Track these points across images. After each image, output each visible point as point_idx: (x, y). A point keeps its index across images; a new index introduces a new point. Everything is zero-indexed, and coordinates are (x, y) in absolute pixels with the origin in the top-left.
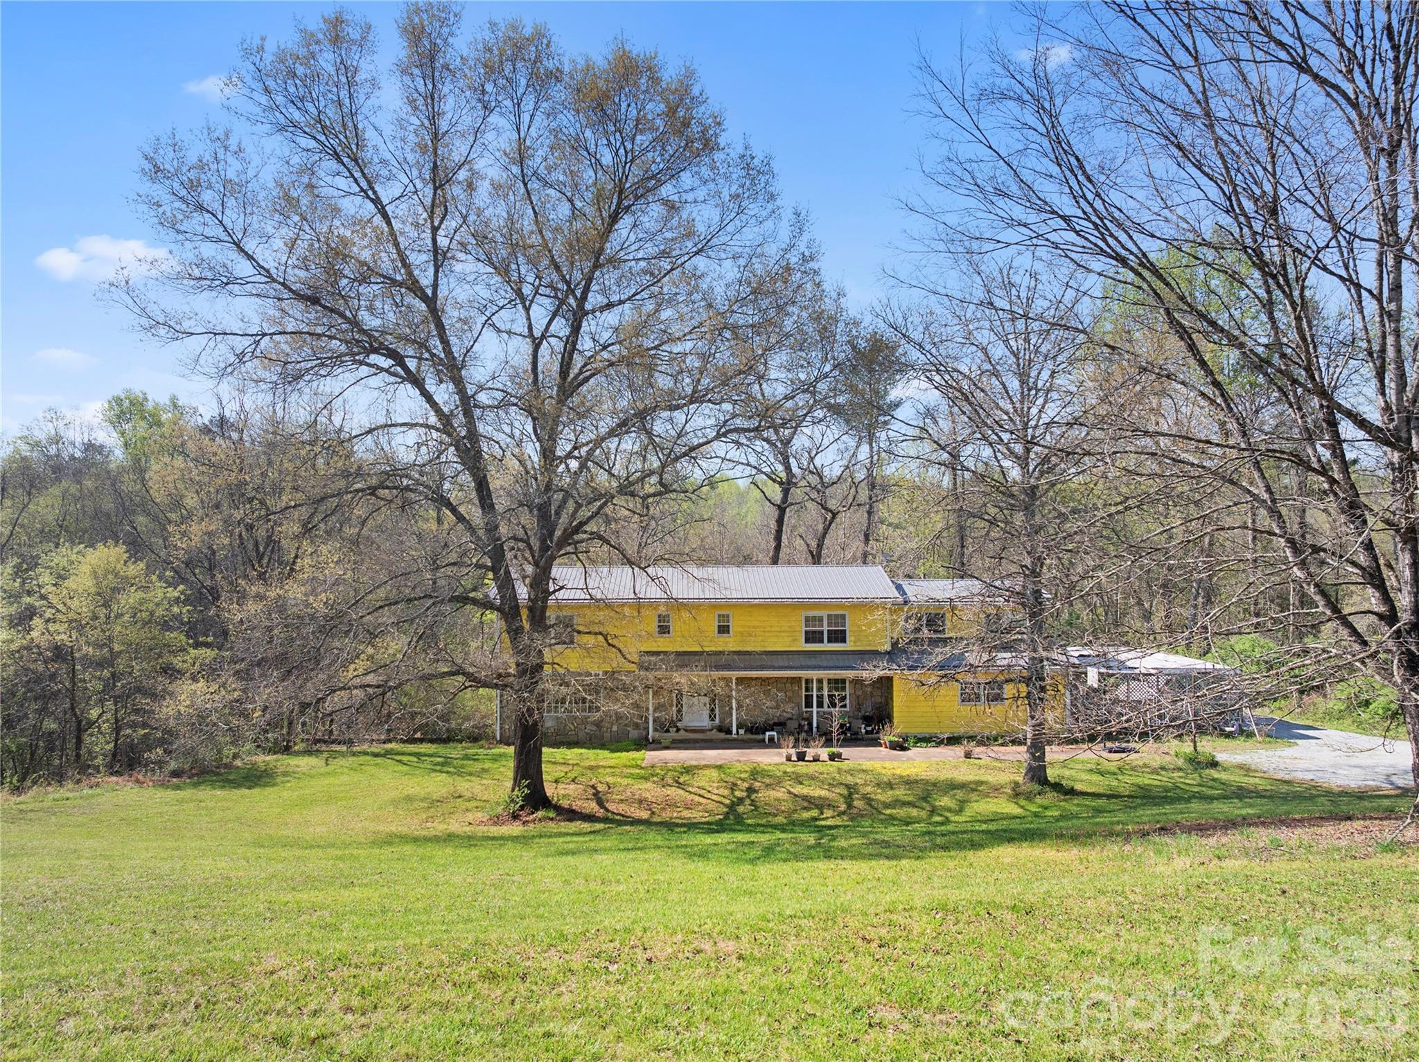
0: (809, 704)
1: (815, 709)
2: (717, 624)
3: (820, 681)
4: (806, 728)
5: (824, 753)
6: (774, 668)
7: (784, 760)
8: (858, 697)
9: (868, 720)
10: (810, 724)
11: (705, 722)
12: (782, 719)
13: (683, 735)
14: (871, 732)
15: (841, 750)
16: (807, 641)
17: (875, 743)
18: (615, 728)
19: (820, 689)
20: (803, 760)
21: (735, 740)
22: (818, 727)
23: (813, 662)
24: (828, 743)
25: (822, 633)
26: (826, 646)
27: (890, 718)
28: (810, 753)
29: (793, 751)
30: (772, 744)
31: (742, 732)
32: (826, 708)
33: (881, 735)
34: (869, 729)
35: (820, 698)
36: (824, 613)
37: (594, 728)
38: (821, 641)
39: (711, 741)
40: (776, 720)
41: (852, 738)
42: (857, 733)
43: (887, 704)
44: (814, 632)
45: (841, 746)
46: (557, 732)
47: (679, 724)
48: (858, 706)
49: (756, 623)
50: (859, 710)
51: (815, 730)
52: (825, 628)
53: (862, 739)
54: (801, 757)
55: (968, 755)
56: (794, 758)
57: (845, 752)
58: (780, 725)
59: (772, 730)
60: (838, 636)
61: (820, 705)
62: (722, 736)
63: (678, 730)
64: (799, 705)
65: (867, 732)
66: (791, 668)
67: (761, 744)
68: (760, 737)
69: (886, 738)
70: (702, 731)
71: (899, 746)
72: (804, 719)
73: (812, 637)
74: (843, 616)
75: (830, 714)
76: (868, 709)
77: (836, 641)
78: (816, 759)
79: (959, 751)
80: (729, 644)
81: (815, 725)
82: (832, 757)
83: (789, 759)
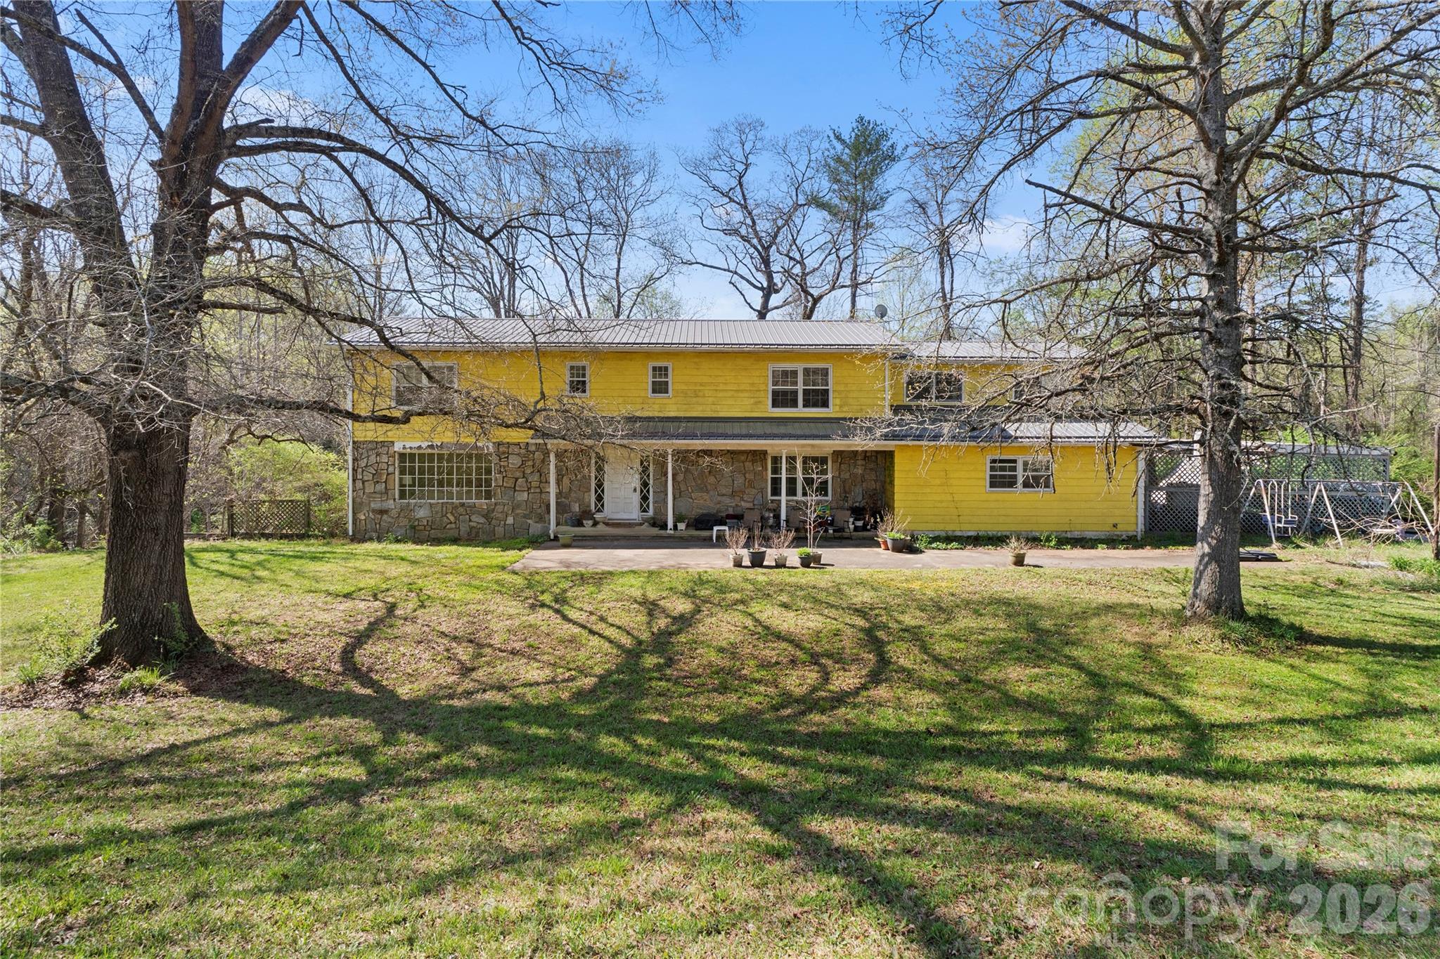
0: (776, 492)
1: (784, 498)
2: (650, 380)
3: (791, 459)
4: (771, 521)
5: (793, 556)
6: (726, 436)
7: (732, 564)
8: (844, 481)
9: (857, 512)
10: (777, 517)
11: (634, 514)
12: (739, 511)
13: (601, 529)
14: (864, 528)
15: (819, 551)
16: (775, 404)
17: (872, 543)
18: (510, 520)
19: (791, 469)
20: (761, 566)
21: (670, 537)
22: (787, 521)
23: (782, 430)
24: (800, 541)
25: (796, 392)
26: (801, 411)
27: (890, 507)
28: (771, 555)
29: (745, 553)
30: (721, 542)
31: (681, 526)
32: (799, 497)
33: (880, 533)
34: (860, 523)
35: (792, 482)
36: (799, 366)
37: (482, 520)
38: (795, 404)
39: (637, 538)
40: (731, 511)
41: (836, 536)
42: (841, 530)
43: (884, 491)
44: (785, 393)
45: (819, 546)
46: (431, 525)
47: (598, 516)
48: (845, 493)
49: (706, 379)
50: (845, 499)
51: (783, 524)
52: (800, 387)
53: (849, 538)
54: (757, 561)
55: (1019, 561)
56: (746, 562)
57: (827, 554)
58: (736, 518)
59: (724, 524)
60: (819, 398)
61: (792, 491)
62: (655, 531)
63: (595, 524)
64: (762, 491)
65: (856, 529)
66: (750, 436)
67: (707, 543)
68: (705, 533)
69: (887, 534)
70: (629, 525)
71: (906, 547)
72: (769, 510)
73: (781, 399)
74: (825, 372)
75: (805, 504)
76: (857, 498)
77: (815, 405)
78: (780, 565)
79: (1005, 555)
80: (669, 406)
81: (783, 516)
82: (806, 562)
83: (738, 564)
